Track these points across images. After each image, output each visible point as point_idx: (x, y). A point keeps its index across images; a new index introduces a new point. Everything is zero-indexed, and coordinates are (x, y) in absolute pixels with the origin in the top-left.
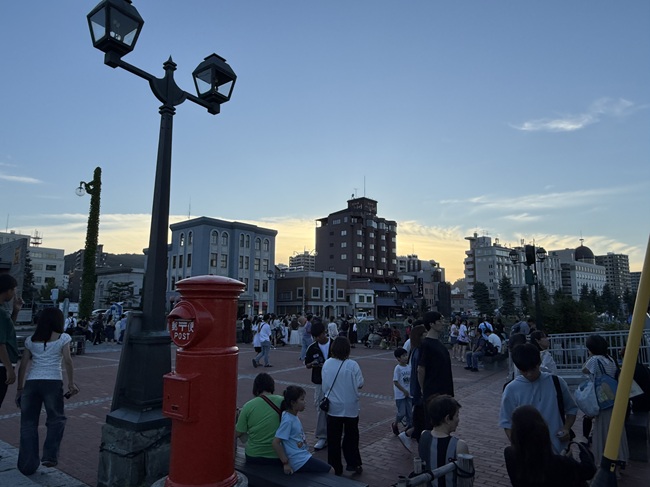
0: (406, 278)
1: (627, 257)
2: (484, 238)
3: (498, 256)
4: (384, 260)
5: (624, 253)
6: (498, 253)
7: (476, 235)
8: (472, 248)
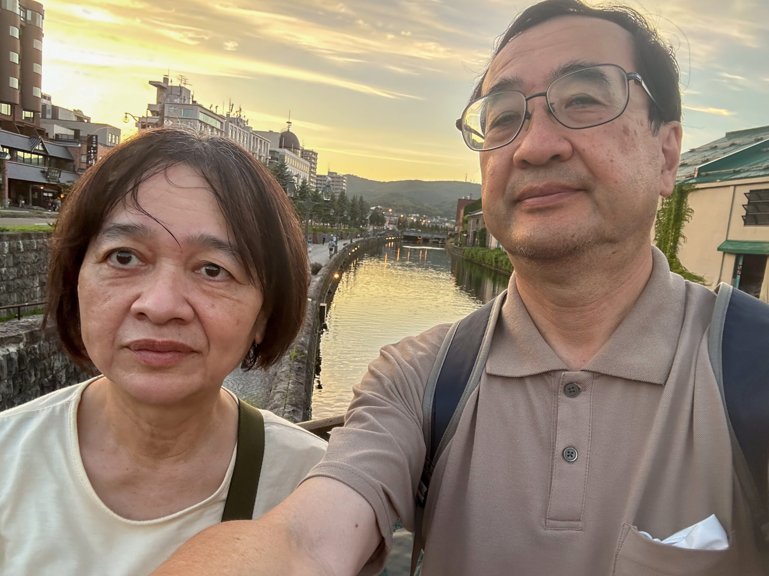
0: (58, 130)
1: (316, 154)
2: (181, 88)
3: (201, 122)
4: (15, 83)
5: (315, 150)
6: (201, 117)
7: (166, 80)
8: (158, 102)
